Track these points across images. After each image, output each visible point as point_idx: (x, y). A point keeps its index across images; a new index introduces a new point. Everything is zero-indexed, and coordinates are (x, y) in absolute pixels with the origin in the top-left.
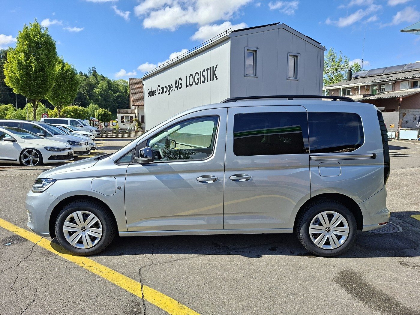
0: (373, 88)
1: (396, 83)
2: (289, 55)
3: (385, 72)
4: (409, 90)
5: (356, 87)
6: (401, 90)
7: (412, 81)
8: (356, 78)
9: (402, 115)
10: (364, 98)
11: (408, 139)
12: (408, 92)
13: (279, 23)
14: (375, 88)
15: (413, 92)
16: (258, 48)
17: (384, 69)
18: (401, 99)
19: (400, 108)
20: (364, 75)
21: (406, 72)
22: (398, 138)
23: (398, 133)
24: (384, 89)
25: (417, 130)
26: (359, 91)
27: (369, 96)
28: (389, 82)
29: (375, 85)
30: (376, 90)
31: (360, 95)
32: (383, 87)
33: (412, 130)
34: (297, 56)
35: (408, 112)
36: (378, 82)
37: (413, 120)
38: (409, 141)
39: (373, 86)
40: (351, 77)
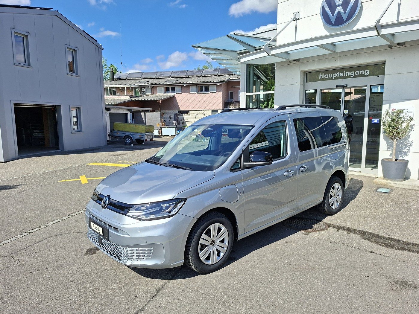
0: (136, 90)
1: (154, 88)
2: (66, 48)
3: (143, 77)
4: (164, 94)
5: (121, 87)
6: (158, 94)
7: (165, 86)
8: (119, 79)
9: (162, 115)
10: (131, 99)
11: (169, 135)
12: (164, 96)
13: (52, 9)
14: (137, 90)
15: (168, 96)
16: (29, 33)
17: (141, 74)
18: (160, 102)
19: (160, 109)
20: (125, 77)
21: (158, 78)
22: (161, 134)
23: (161, 130)
24: (145, 91)
25: (174, 128)
26: (126, 92)
27: (134, 97)
28: (149, 86)
29: (137, 88)
30: (138, 93)
31: (127, 96)
32: (143, 90)
33: (169, 127)
34: (75, 50)
35: (166, 113)
36: (140, 85)
37: (169, 119)
38: (170, 137)
39: (135, 88)
40: (113, 78)
